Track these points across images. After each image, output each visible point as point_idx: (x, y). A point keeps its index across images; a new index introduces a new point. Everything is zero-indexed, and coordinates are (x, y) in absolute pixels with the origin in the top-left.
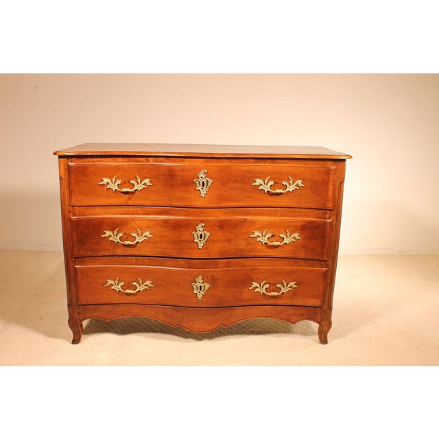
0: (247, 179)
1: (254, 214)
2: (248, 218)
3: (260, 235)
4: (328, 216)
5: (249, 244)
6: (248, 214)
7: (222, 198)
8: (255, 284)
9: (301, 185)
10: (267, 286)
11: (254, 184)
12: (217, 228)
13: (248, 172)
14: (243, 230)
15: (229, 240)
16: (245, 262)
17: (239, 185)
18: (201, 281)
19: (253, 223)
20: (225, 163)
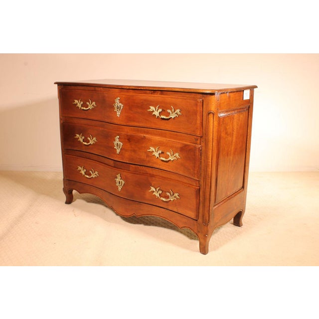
0: (144, 105)
1: (151, 134)
2: (147, 136)
3: (154, 150)
4: (199, 142)
5: (148, 156)
6: (147, 133)
7: (129, 119)
8: (153, 189)
9: (179, 113)
10: (161, 192)
11: (149, 110)
12: (127, 140)
13: (145, 100)
14: (143, 145)
15: (134, 151)
16: (147, 170)
17: (139, 110)
18: (120, 178)
19: (150, 140)
20: (131, 93)
